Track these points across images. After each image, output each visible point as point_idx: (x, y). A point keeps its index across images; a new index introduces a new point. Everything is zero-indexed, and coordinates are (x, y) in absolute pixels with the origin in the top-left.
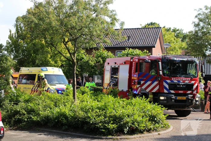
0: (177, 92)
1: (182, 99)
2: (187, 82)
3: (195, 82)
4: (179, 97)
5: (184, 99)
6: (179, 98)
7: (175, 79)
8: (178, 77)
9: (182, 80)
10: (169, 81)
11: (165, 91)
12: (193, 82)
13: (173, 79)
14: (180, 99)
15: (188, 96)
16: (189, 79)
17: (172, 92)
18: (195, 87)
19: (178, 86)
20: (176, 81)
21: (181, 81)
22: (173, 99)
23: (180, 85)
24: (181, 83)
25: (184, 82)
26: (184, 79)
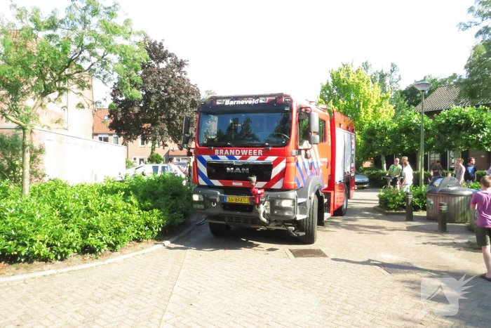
0: (227, 183)
1: (239, 202)
2: (252, 158)
3: (276, 157)
4: (231, 197)
5: (244, 202)
6: (231, 199)
7: (221, 151)
8: (230, 146)
9: (241, 154)
10: (207, 158)
11: (202, 182)
12: (271, 159)
13: (217, 152)
14: (234, 202)
17: (216, 183)
18: (276, 171)
19: (228, 169)
20: (223, 159)
21: (238, 157)
22: (214, 201)
23: (235, 167)
24: (238, 160)
25: (245, 157)
26: (244, 152)
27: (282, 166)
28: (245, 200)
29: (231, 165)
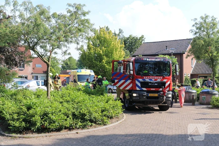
0: (149, 89)
1: (154, 96)
2: (158, 80)
3: (167, 80)
4: (151, 94)
5: (156, 96)
7: (147, 77)
8: (150, 76)
9: (154, 79)
10: (141, 80)
11: (138, 89)
12: (165, 80)
13: (145, 78)
14: (152, 96)
15: (160, 93)
16: (161, 78)
17: (144, 89)
18: (167, 85)
19: (150, 84)
20: (147, 80)
22: (145, 96)
23: (152, 83)
24: (153, 81)
25: (156, 80)
26: (156, 78)
27: (169, 83)
28: (156, 95)
29: (150, 83)
